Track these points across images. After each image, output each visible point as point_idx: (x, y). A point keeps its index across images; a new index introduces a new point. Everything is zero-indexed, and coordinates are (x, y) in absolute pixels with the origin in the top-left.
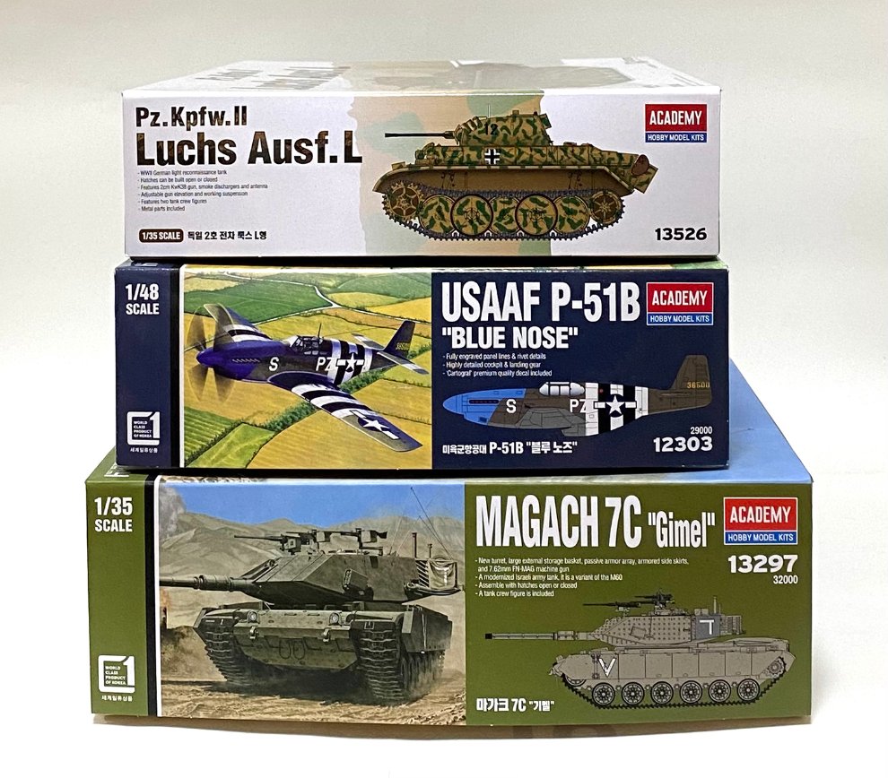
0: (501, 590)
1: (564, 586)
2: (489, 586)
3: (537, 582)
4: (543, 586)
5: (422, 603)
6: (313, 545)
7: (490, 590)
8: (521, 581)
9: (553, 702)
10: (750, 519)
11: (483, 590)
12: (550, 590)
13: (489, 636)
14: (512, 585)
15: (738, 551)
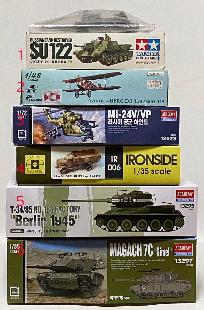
0: (116, 268)
1: (133, 267)
2: (113, 267)
3: (126, 266)
4: (128, 267)
5: (96, 271)
6: (67, 256)
7: (113, 268)
8: (122, 266)
9: (130, 297)
10: (181, 249)
11: (112, 268)
12: (129, 268)
13: (113, 280)
14: (120, 266)
15: (178, 257)
